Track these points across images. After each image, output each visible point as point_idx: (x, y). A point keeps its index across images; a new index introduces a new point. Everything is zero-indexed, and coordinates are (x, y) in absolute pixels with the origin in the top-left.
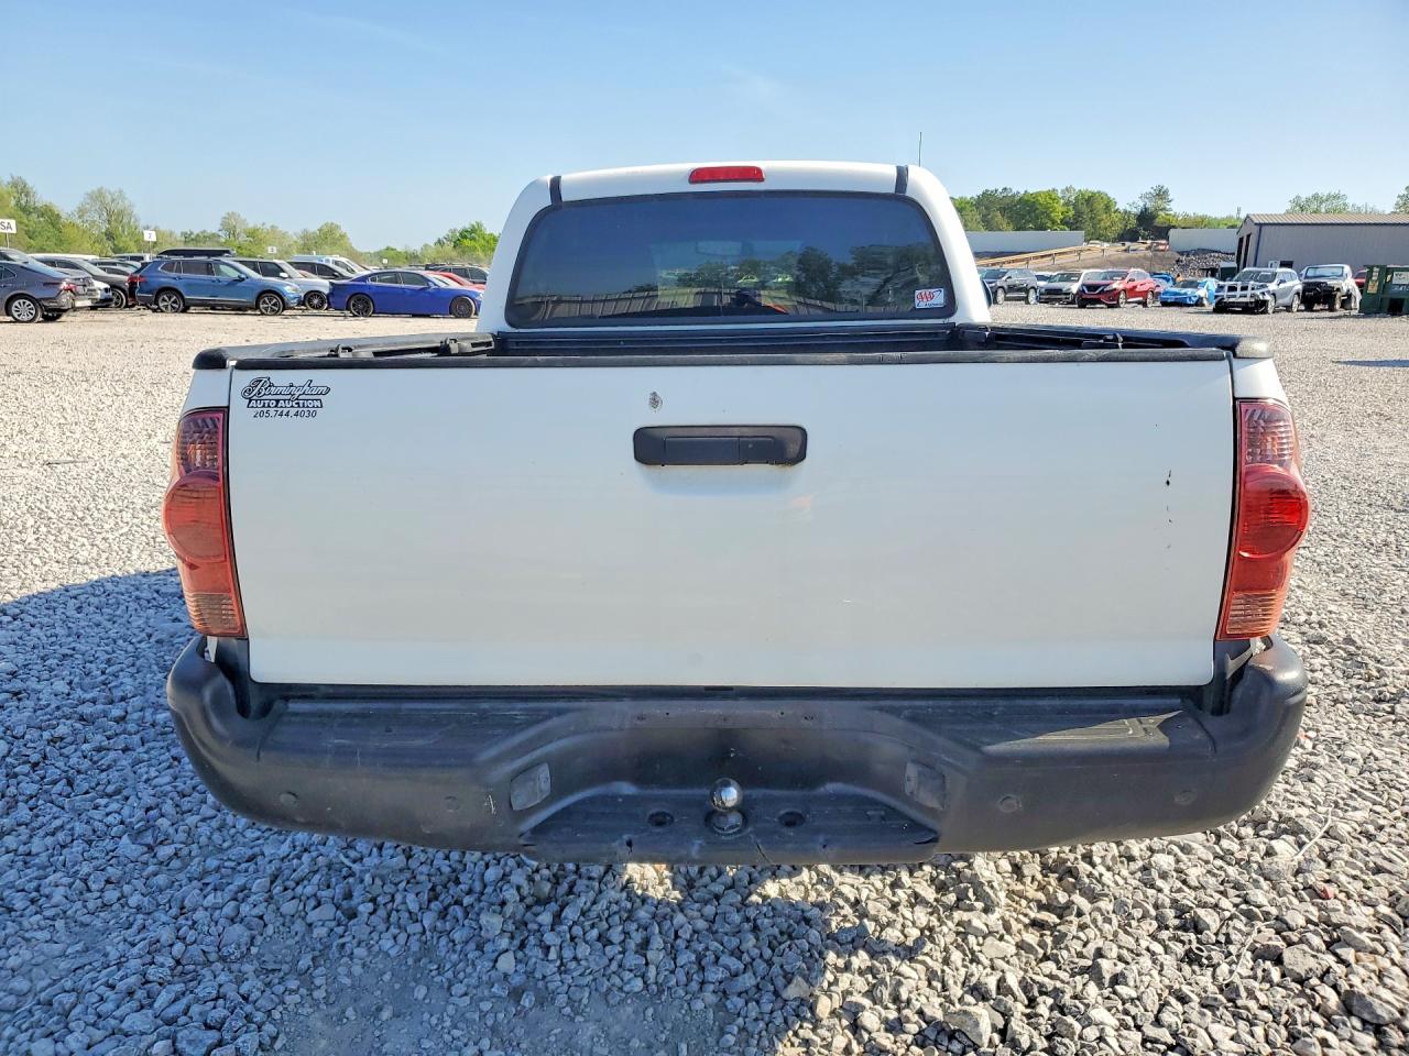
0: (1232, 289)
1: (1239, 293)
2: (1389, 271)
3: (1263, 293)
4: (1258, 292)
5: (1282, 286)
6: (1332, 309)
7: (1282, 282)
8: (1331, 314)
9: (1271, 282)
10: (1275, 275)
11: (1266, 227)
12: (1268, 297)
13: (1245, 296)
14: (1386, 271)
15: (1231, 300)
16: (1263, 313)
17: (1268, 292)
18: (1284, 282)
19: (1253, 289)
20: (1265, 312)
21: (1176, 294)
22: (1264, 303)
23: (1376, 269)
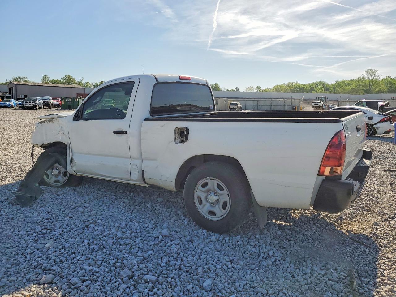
0: (26, 102)
1: (29, 104)
2: (67, 98)
3: (35, 104)
4: (34, 104)
5: (39, 102)
6: (50, 108)
7: (39, 101)
8: (50, 109)
9: (36, 101)
10: (37, 99)
11: (18, 85)
12: (37, 105)
13: (31, 105)
14: (66, 98)
15: (27, 106)
16: (36, 109)
17: (37, 103)
18: (40, 101)
19: (32, 103)
20: (37, 109)
21: (4, 104)
22: (36, 106)
23: (63, 98)
